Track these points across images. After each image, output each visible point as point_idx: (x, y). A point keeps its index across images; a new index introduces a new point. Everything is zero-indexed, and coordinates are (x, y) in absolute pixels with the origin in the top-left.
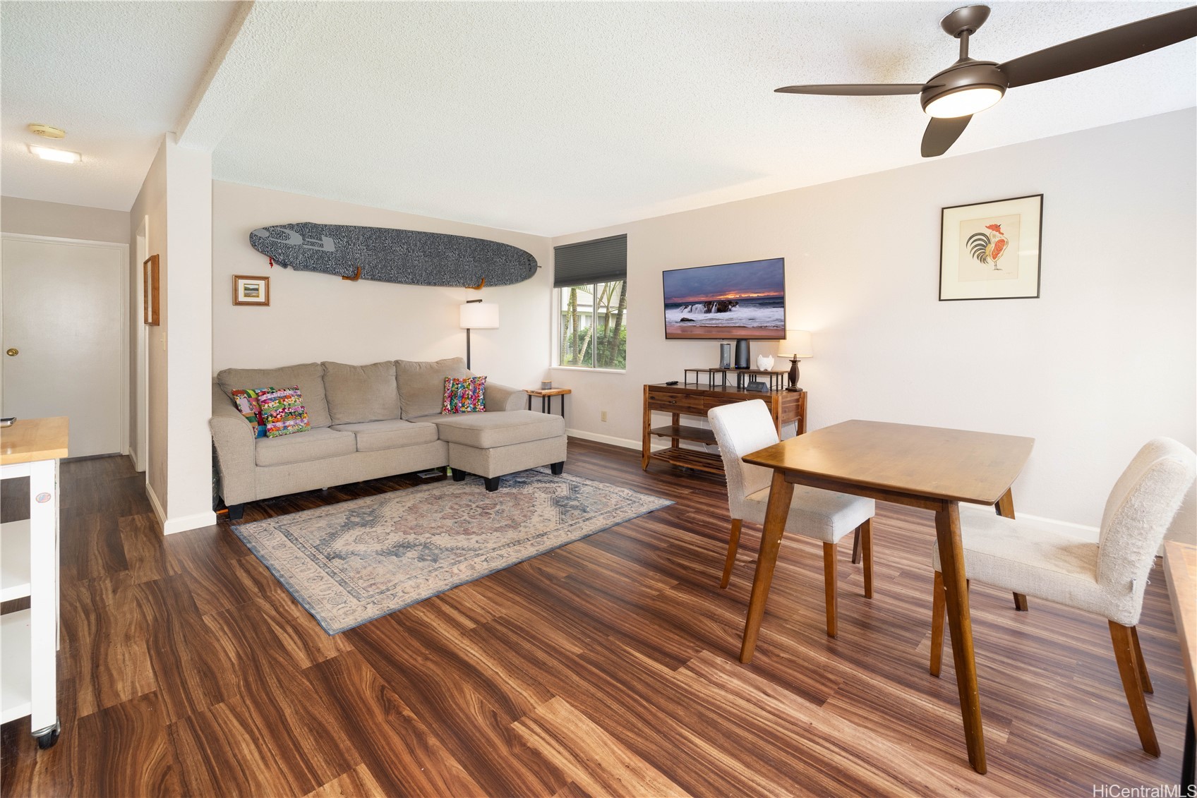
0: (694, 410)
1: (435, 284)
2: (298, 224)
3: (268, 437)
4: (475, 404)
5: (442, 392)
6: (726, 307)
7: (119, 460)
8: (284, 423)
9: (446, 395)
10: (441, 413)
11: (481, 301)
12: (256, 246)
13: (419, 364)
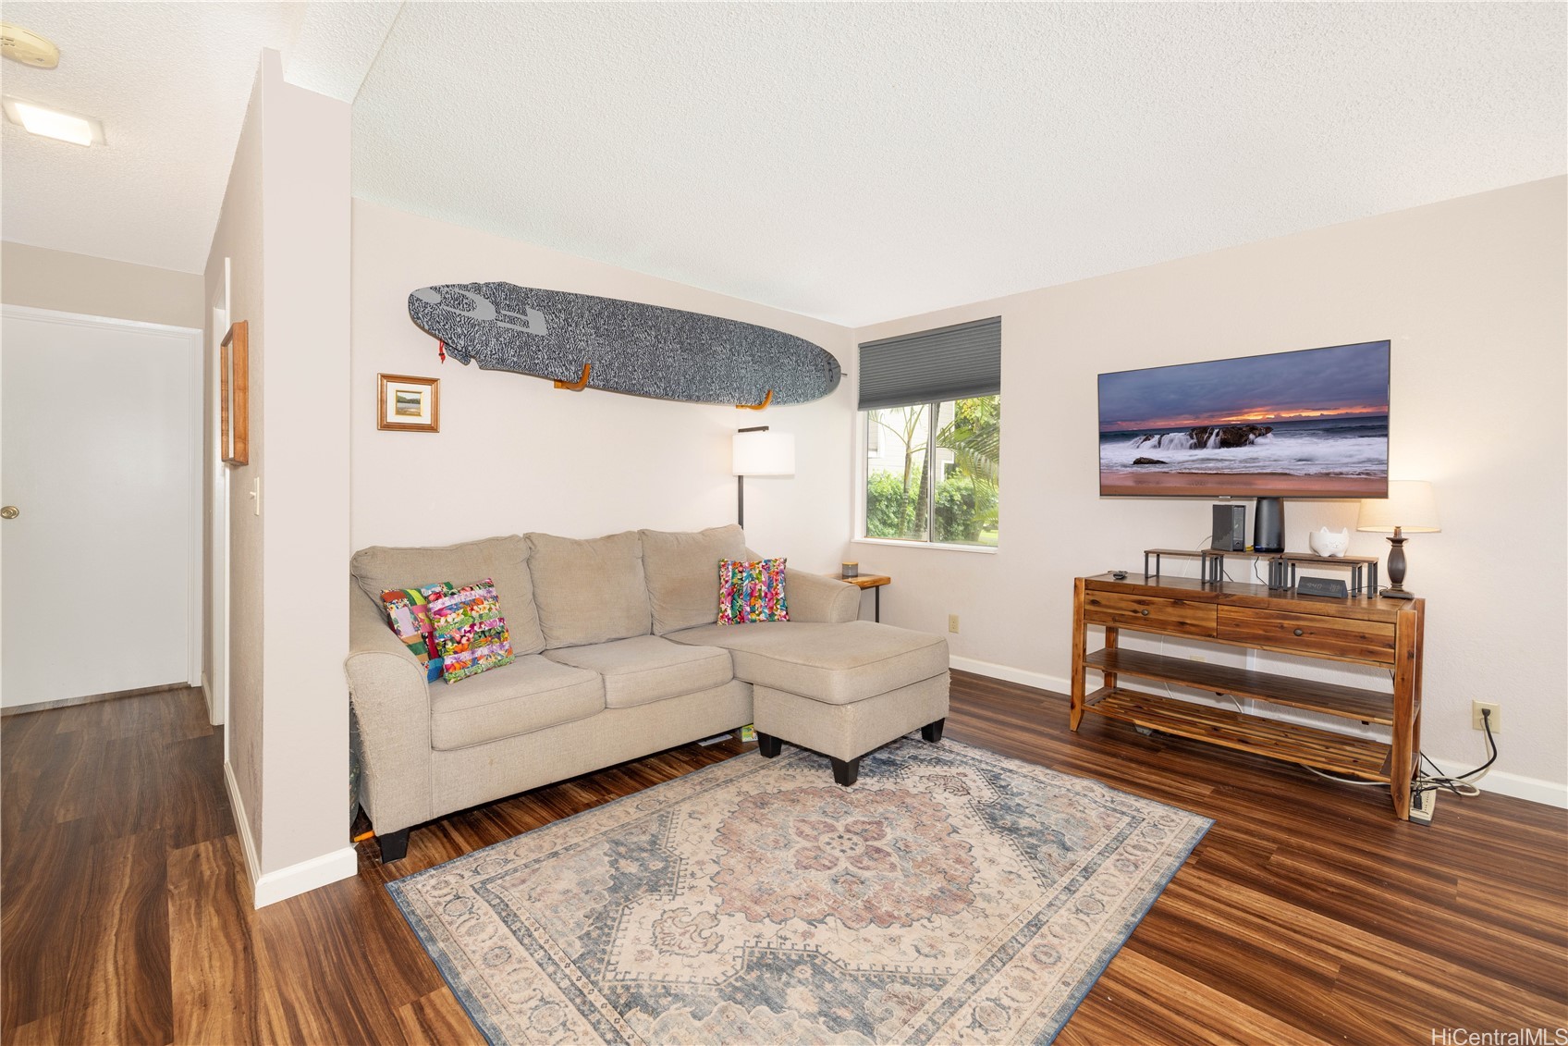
0: (1193, 629)
1: (698, 400)
2: (487, 285)
3: (446, 681)
4: (772, 608)
5: (717, 586)
6: (1241, 436)
7: (184, 697)
8: (473, 653)
9: (723, 591)
10: (715, 622)
11: (765, 428)
12: (419, 318)
13: (676, 535)
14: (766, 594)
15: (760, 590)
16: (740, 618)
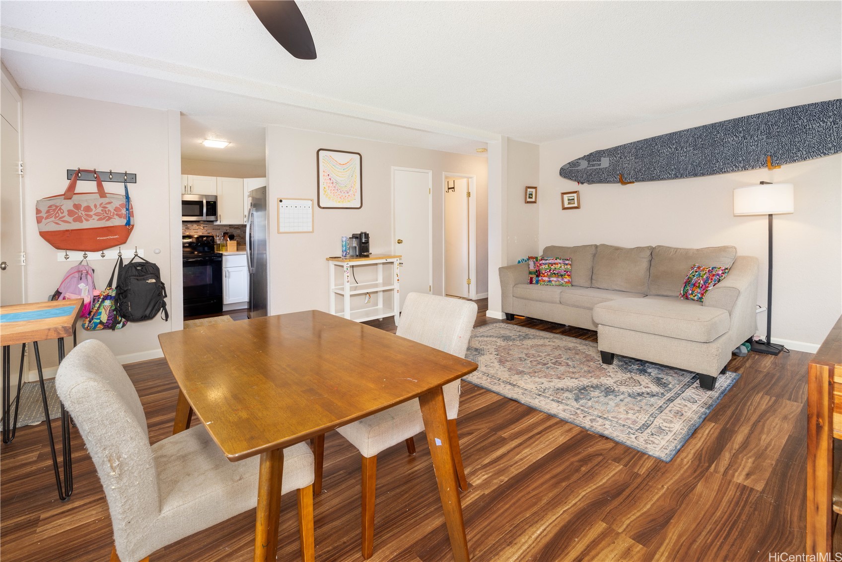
3: (540, 284)
8: (549, 279)
9: (684, 280)
10: (674, 297)
14: (702, 286)
15: (700, 283)
16: (686, 297)
